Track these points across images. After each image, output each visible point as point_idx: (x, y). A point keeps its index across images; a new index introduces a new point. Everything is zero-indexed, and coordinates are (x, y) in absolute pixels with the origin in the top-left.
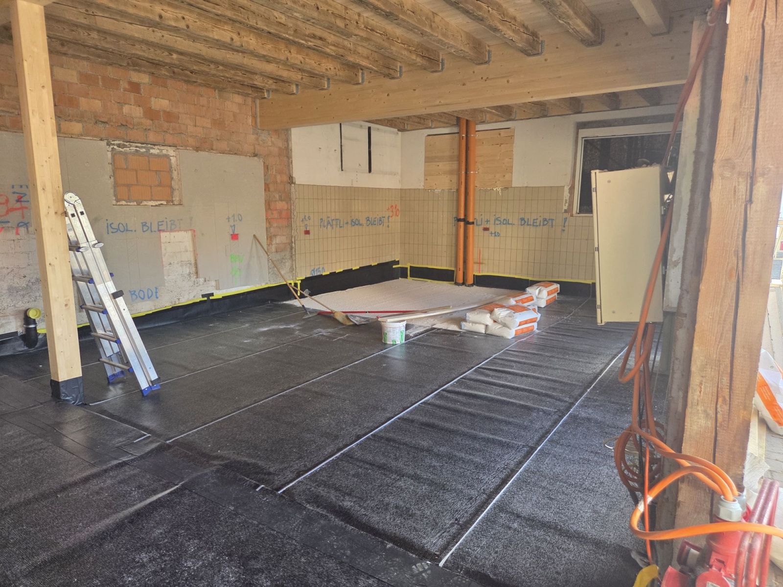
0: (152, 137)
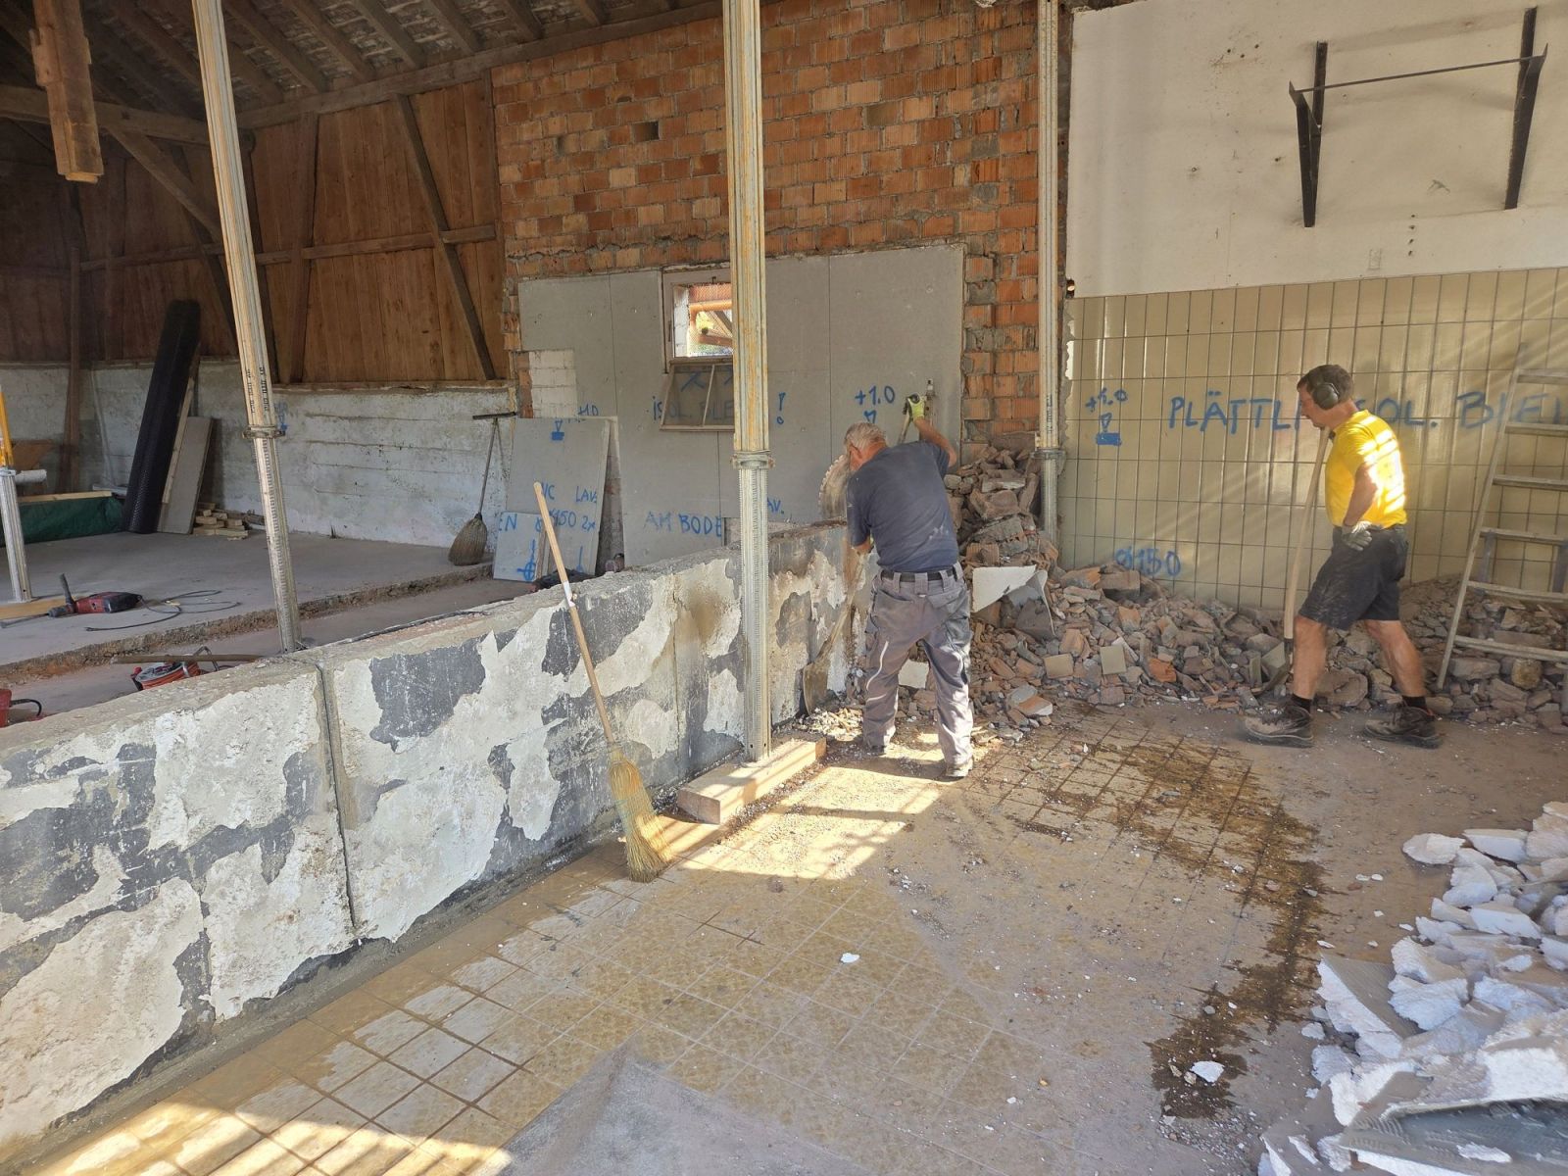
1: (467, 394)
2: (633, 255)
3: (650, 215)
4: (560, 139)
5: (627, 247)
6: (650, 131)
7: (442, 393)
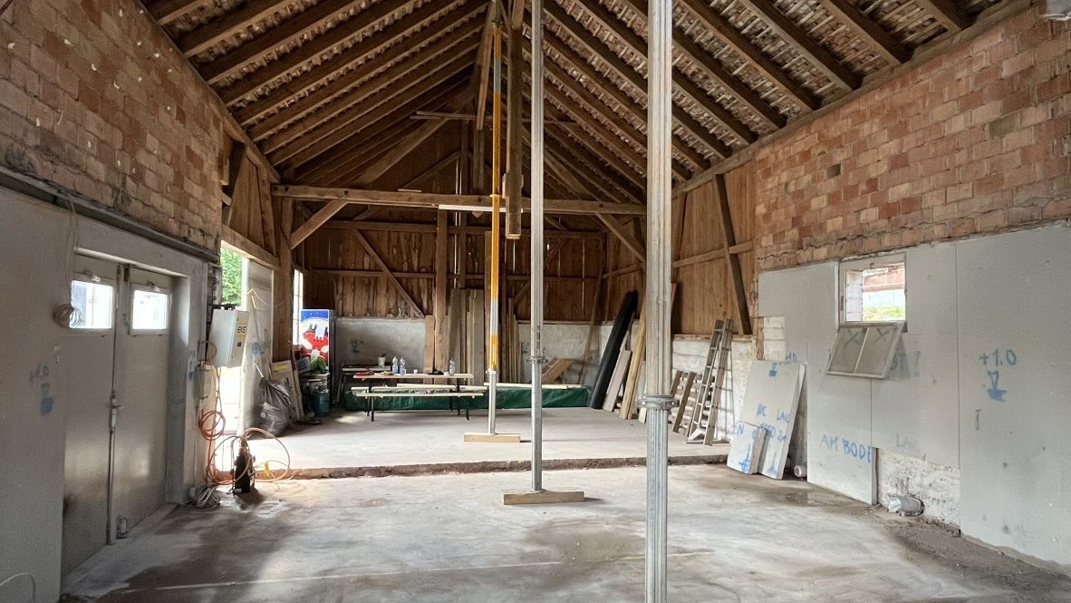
0: (887, 241)
2: (822, 252)
3: (834, 224)
4: (787, 185)
5: (820, 247)
6: (836, 170)
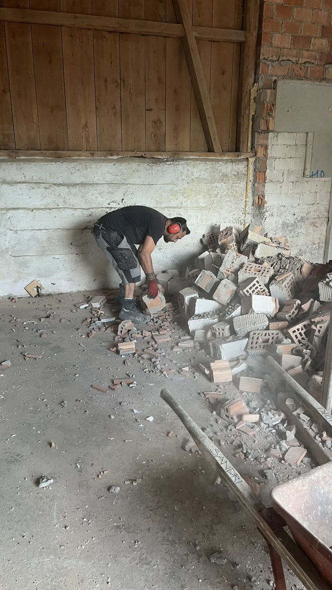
1: (208, 163)
7: (183, 162)
